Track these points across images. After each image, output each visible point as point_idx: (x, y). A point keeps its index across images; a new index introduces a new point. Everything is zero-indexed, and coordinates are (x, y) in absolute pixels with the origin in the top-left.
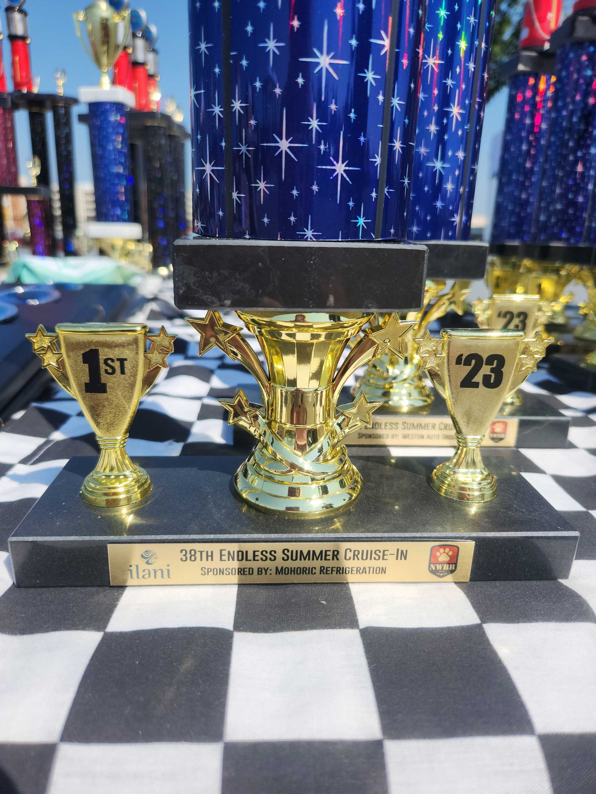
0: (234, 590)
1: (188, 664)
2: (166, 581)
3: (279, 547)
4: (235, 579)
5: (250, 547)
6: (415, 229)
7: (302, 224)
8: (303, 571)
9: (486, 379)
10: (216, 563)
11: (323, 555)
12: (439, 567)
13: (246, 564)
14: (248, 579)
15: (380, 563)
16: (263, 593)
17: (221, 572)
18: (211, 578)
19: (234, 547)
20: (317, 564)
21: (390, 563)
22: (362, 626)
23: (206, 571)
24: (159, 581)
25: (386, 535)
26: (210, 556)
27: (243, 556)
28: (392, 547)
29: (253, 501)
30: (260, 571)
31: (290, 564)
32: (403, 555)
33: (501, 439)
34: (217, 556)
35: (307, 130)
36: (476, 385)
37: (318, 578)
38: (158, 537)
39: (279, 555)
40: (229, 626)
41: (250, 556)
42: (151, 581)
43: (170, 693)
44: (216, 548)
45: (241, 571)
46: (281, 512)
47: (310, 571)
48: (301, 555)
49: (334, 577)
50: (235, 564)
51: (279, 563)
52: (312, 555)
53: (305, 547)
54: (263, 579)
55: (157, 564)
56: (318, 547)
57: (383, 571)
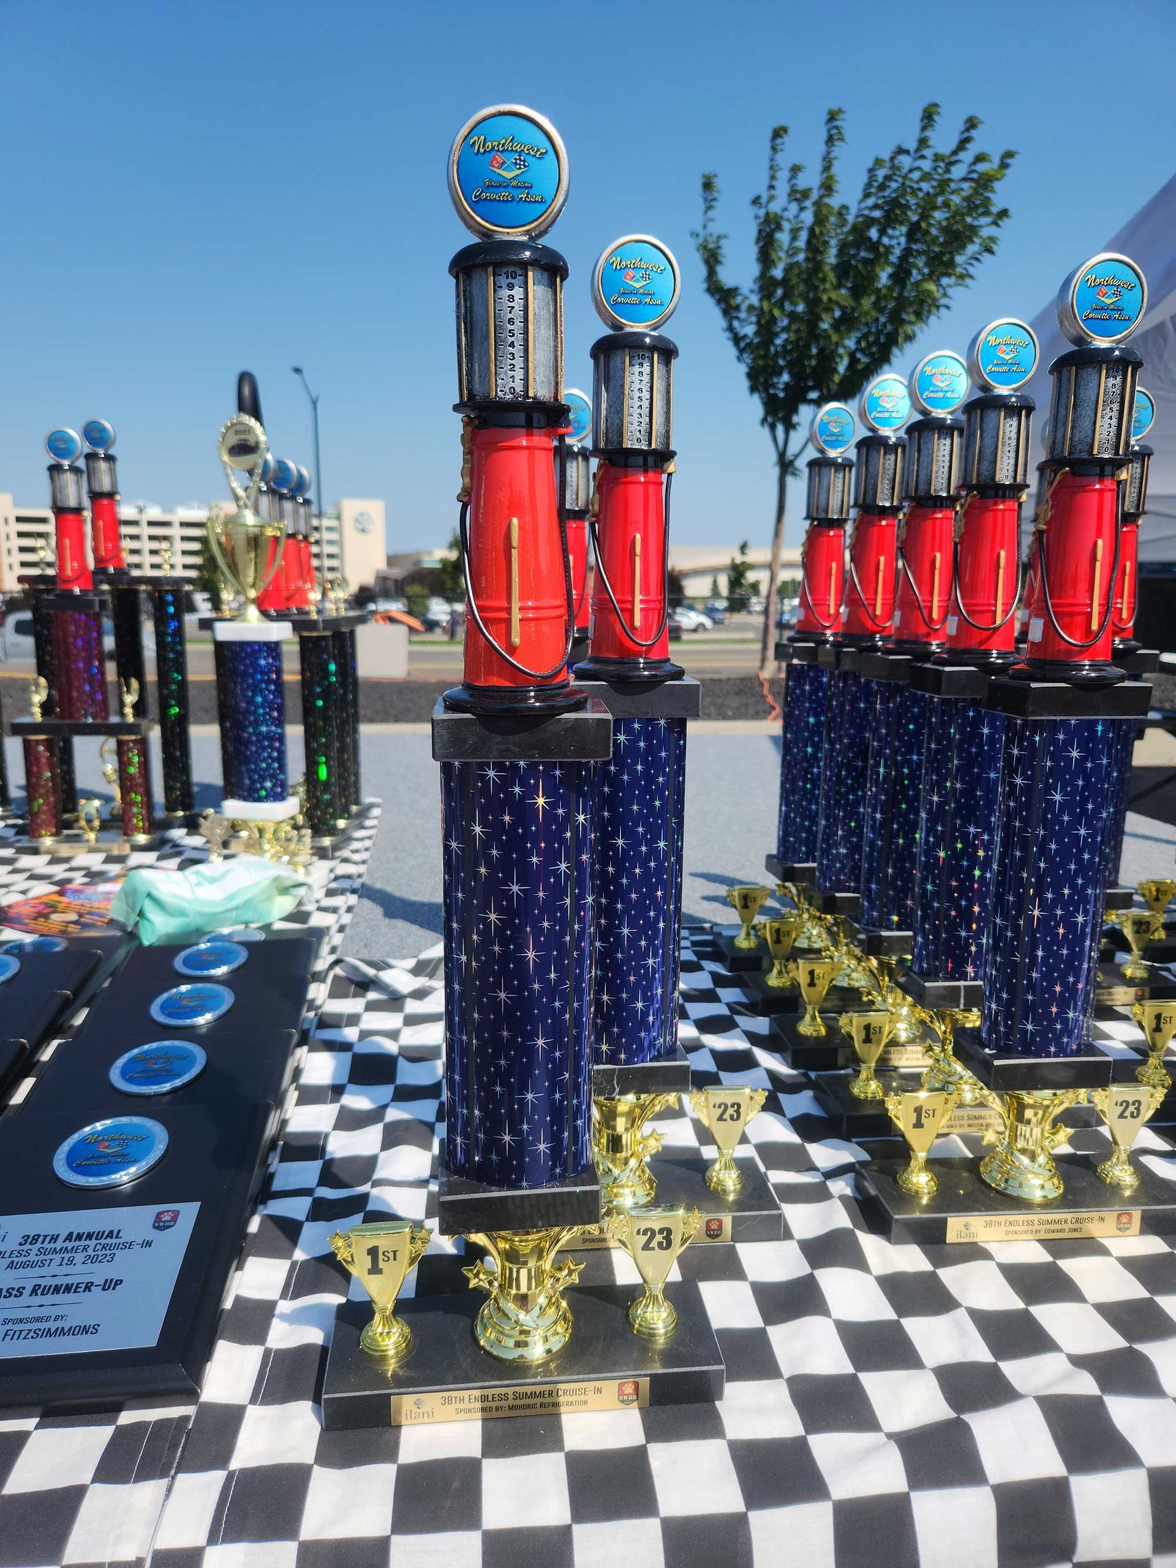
0: (479, 1424)
1: (456, 1484)
2: (432, 1420)
3: (510, 1391)
4: (479, 1415)
5: (490, 1392)
6: (623, 1056)
7: (520, 1179)
8: (528, 1406)
9: (660, 1244)
10: (466, 1405)
11: (542, 1394)
12: (626, 1398)
13: (486, 1404)
14: (489, 1415)
15: (583, 1398)
16: (499, 1424)
17: (470, 1411)
18: (462, 1416)
19: (477, 1393)
20: (538, 1401)
21: (591, 1397)
22: (566, 1450)
23: (459, 1411)
24: (426, 1420)
25: (586, 1376)
26: (462, 1400)
27: (484, 1399)
28: (591, 1385)
29: (488, 1348)
30: (497, 1409)
31: (519, 1402)
32: (599, 1391)
33: (718, 1236)
34: (466, 1399)
35: (522, 1131)
36: (653, 1249)
37: (538, 1411)
38: (426, 1388)
39: (511, 1396)
40: (478, 1454)
41: (490, 1398)
42: (421, 1420)
43: (448, 1503)
44: (466, 1393)
45: (484, 1410)
46: (510, 1361)
47: (533, 1406)
48: (526, 1396)
49: (551, 1410)
50: (479, 1405)
51: (511, 1402)
52: (533, 1395)
53: (528, 1389)
54: (500, 1414)
55: (424, 1409)
56: (538, 1389)
57: (586, 1403)
